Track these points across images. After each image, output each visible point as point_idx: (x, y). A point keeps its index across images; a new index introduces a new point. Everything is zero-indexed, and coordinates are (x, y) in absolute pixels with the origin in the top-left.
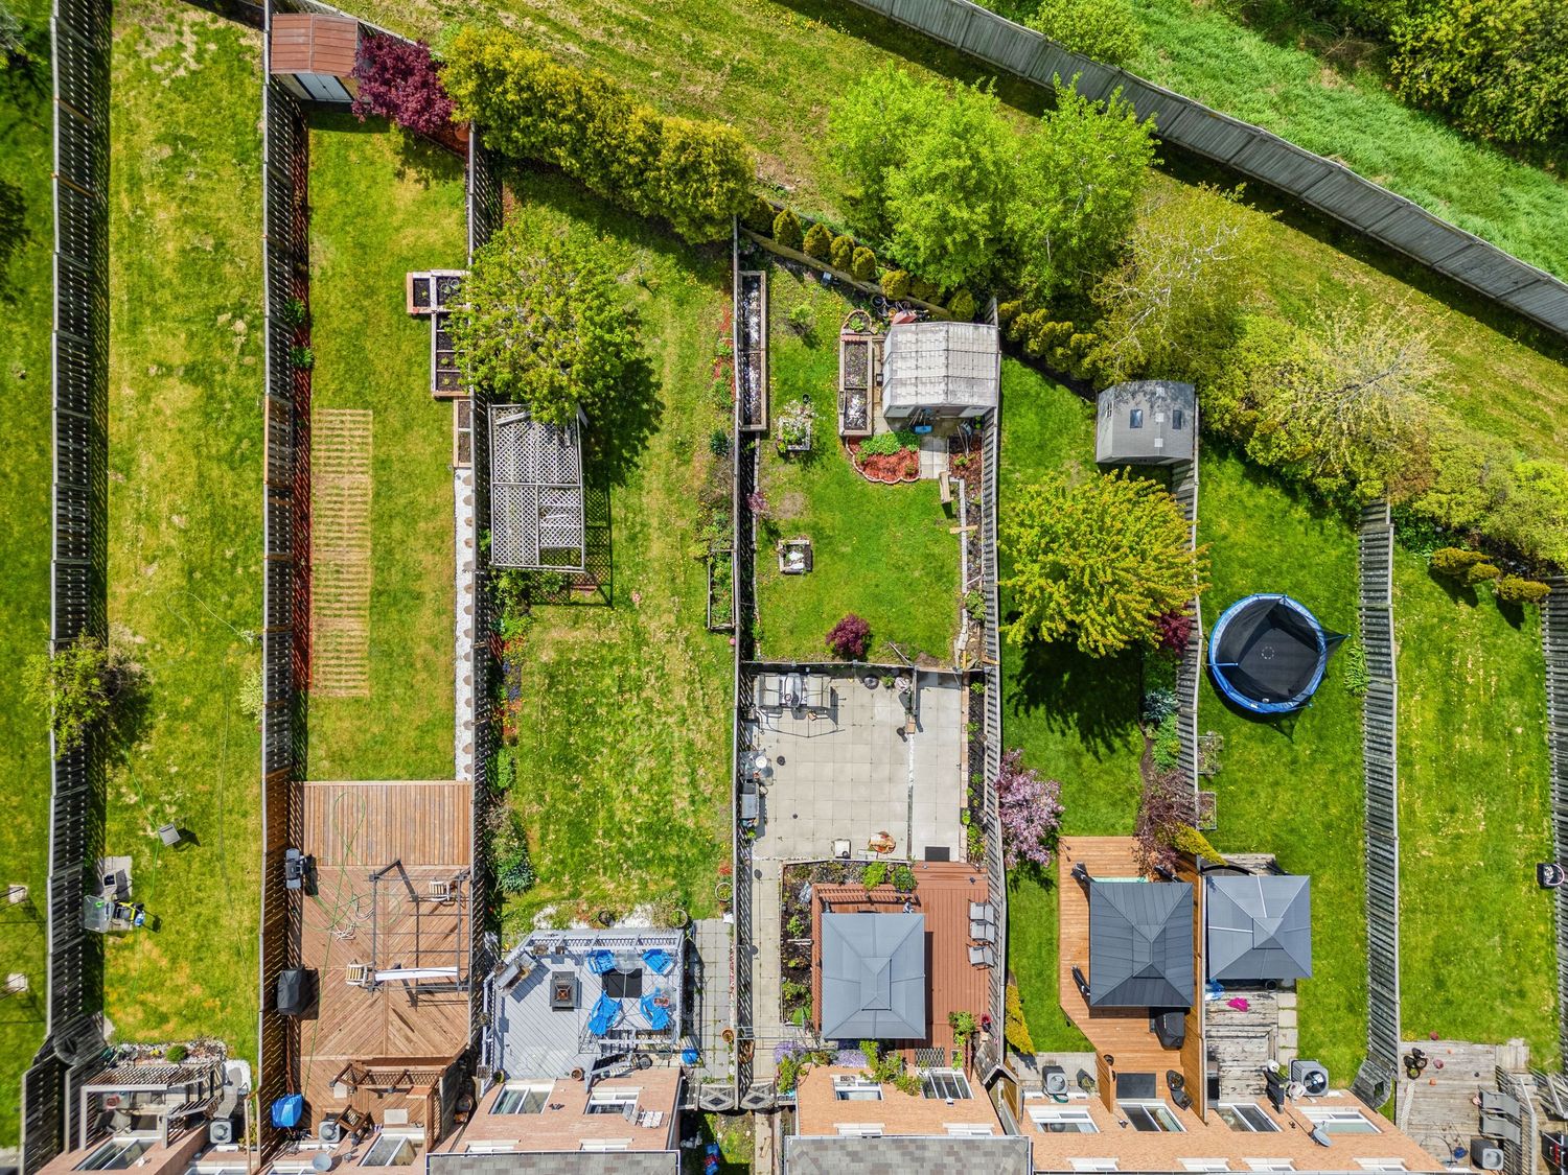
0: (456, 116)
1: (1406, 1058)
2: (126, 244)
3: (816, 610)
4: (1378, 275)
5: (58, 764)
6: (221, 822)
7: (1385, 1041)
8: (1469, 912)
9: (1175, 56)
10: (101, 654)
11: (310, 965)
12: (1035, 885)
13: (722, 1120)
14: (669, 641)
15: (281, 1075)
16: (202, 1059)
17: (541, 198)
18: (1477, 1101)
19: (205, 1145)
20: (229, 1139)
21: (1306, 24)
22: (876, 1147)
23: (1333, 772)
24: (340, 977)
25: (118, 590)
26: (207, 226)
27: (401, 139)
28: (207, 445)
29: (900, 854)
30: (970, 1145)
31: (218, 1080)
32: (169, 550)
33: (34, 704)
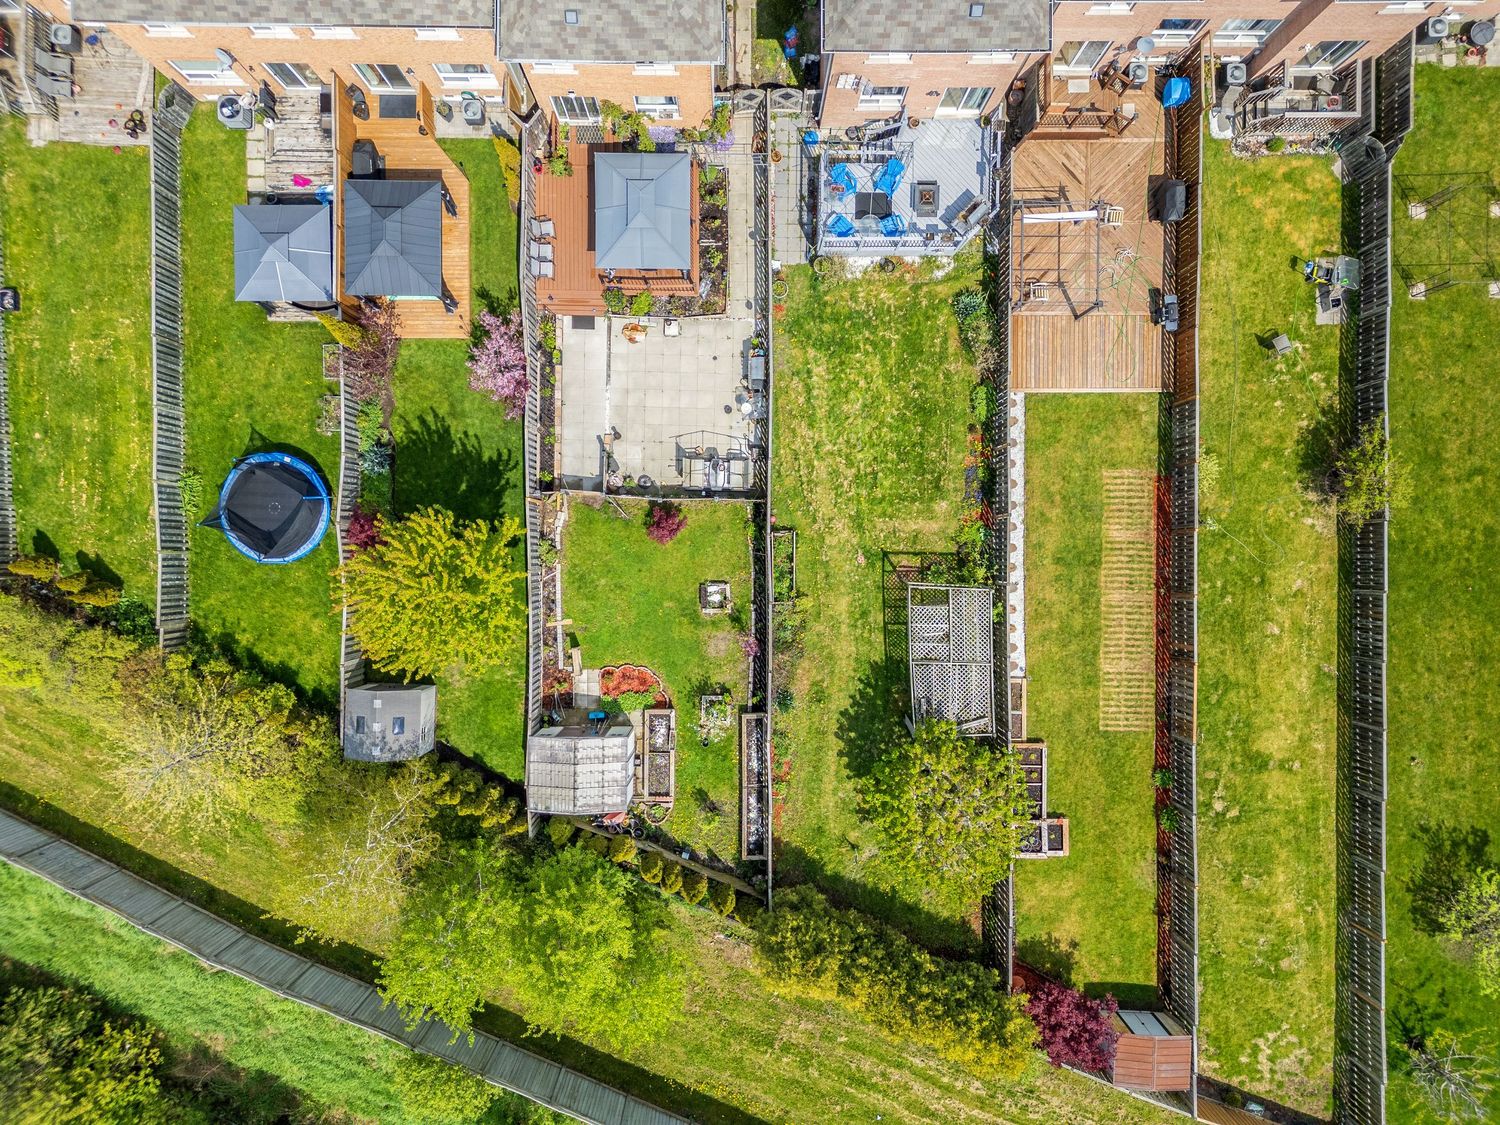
0: (1024, 998)
1: (144, 130)
2: (1321, 880)
3: (696, 547)
4: (171, 860)
5: (1382, 409)
6: (1234, 355)
7: (165, 146)
8: (85, 265)
9: (362, 1061)
10: (1343, 508)
11: (1156, 224)
12: (494, 293)
13: (782, 80)
14: (831, 519)
15: (1183, 125)
16: (1253, 140)
17: (946, 925)
18: (77, 89)
19: (1251, 62)
20: (1229, 67)
21: (239, 1093)
22: (640, 53)
23: (213, 397)
24: (1128, 215)
25: (1328, 566)
26: (1248, 897)
27: (1073, 977)
28: (1248, 698)
29: (618, 323)
30: (553, 54)
31: (1240, 119)
32: (1282, 602)
33: (1403, 462)
